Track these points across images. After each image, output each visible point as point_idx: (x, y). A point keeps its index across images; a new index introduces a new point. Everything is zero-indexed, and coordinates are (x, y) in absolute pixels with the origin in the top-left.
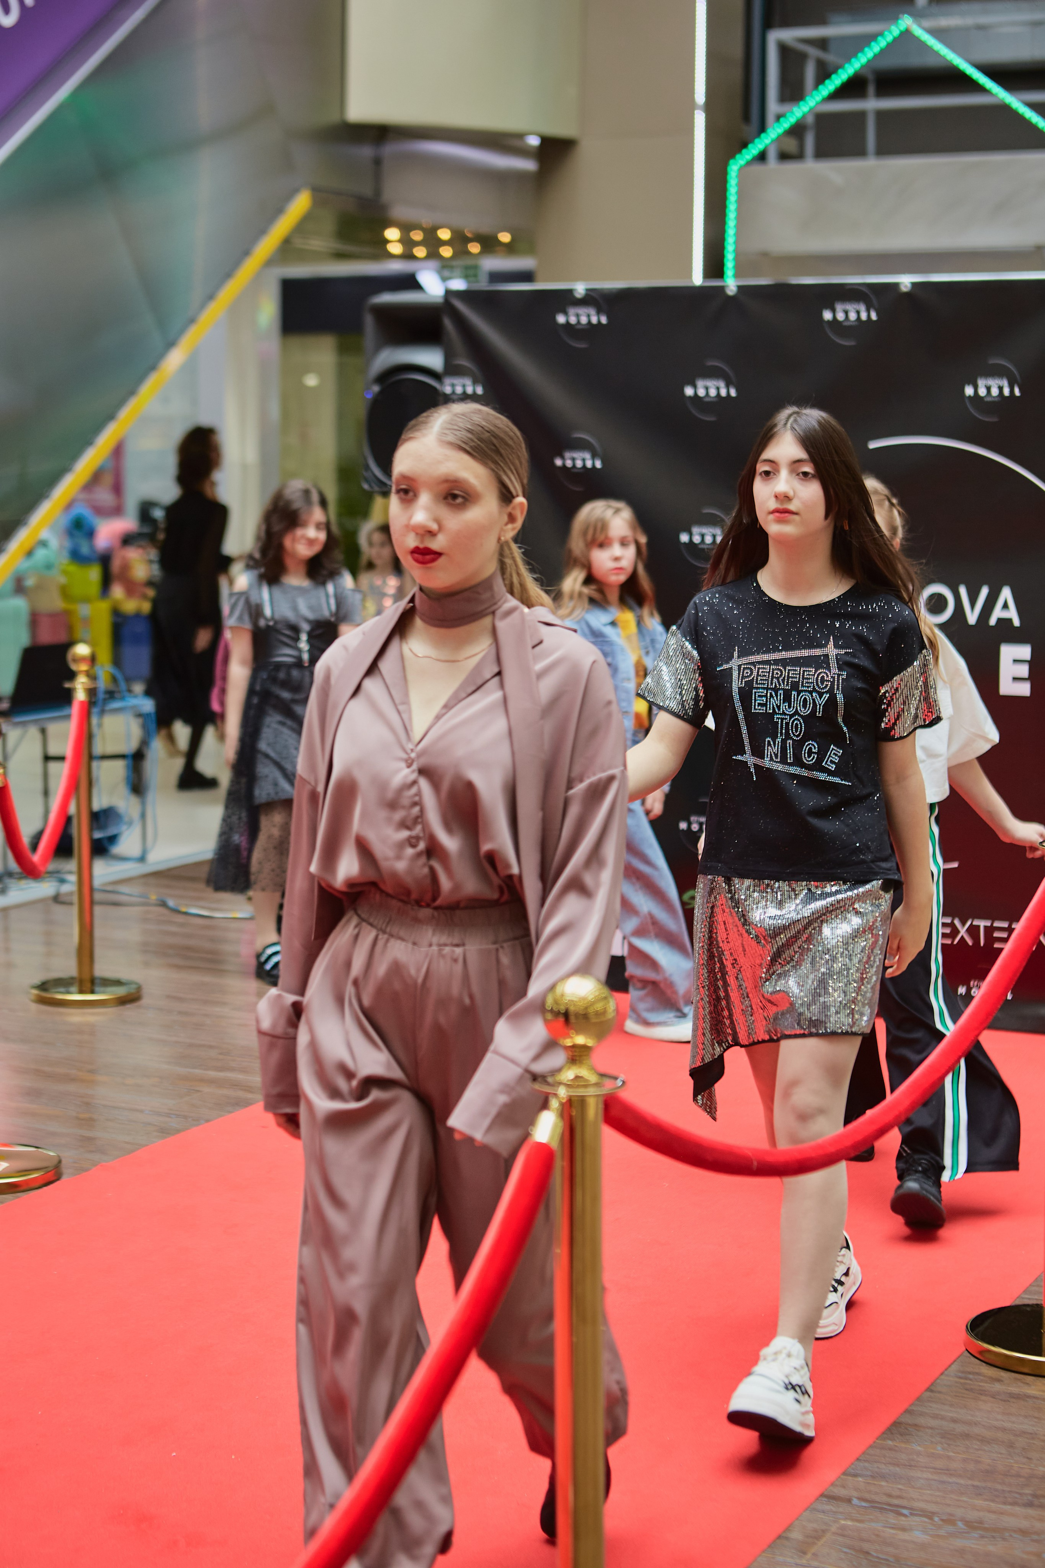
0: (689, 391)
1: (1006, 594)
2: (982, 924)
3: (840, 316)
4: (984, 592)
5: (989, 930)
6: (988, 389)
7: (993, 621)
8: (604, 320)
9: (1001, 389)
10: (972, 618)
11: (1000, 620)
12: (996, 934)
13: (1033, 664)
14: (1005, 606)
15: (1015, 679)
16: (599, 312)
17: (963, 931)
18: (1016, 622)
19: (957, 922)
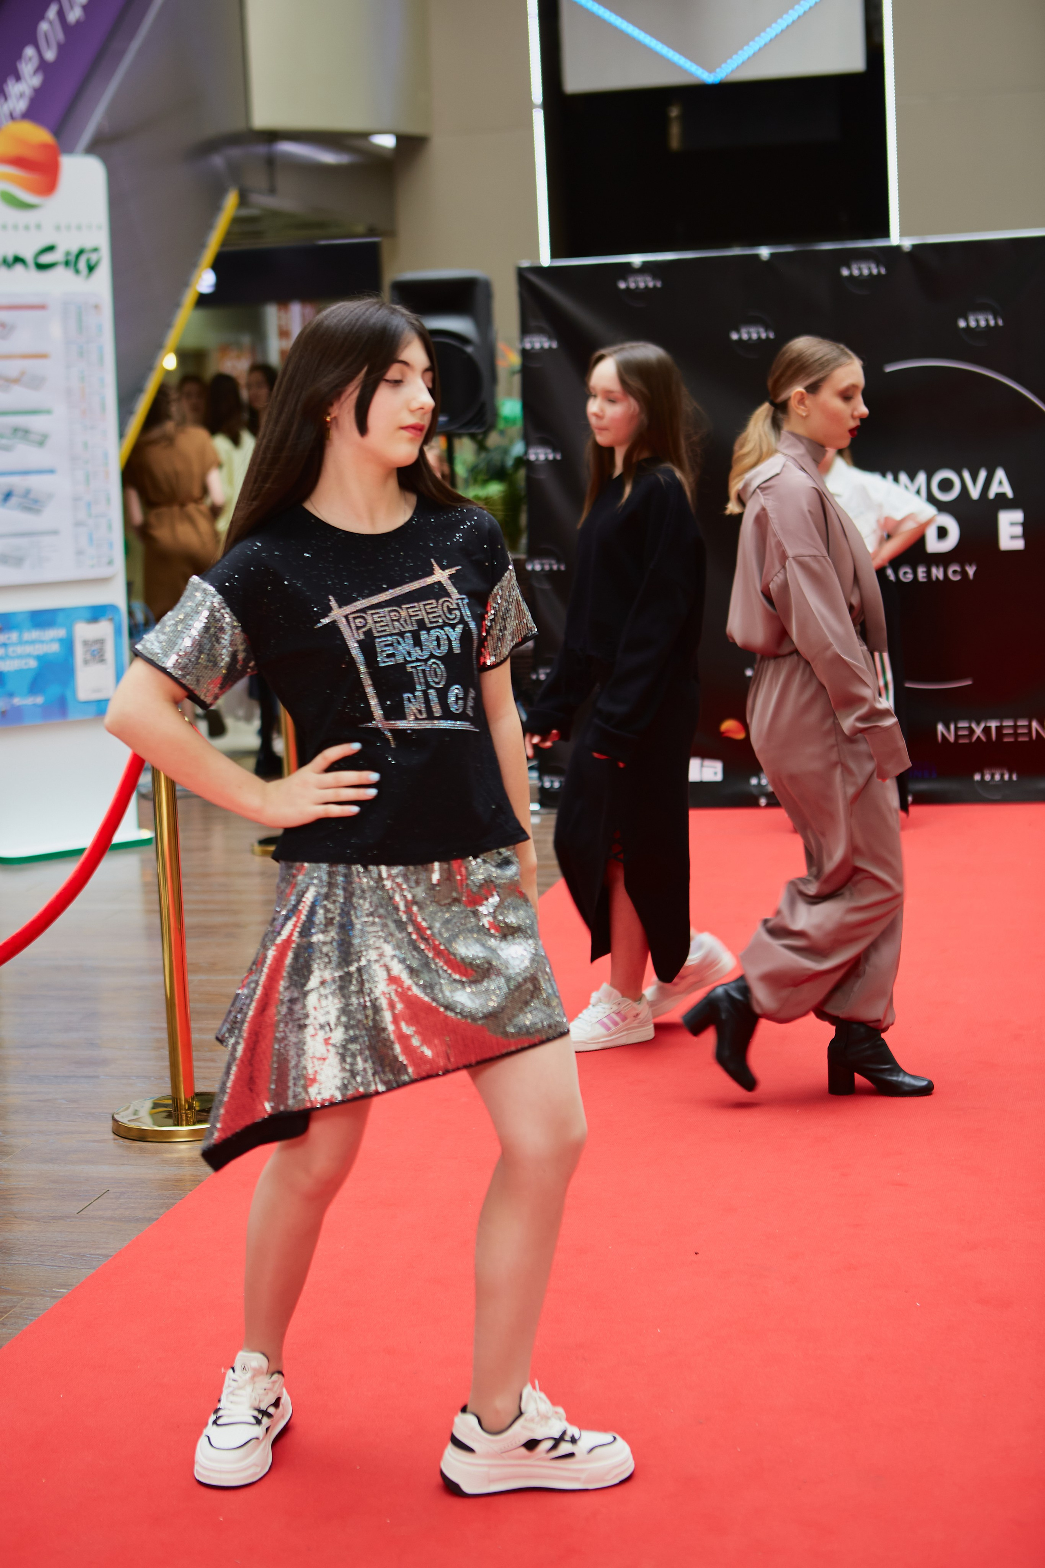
0: (734, 336)
1: (1000, 474)
2: (993, 724)
3: (856, 273)
4: (983, 475)
5: (999, 729)
6: (977, 321)
7: (991, 495)
8: (659, 284)
9: (987, 321)
10: (975, 493)
11: (998, 495)
12: (1005, 731)
13: (1025, 525)
14: (1000, 483)
15: (1013, 537)
16: (655, 277)
17: (978, 731)
18: (1010, 494)
19: (974, 726)
